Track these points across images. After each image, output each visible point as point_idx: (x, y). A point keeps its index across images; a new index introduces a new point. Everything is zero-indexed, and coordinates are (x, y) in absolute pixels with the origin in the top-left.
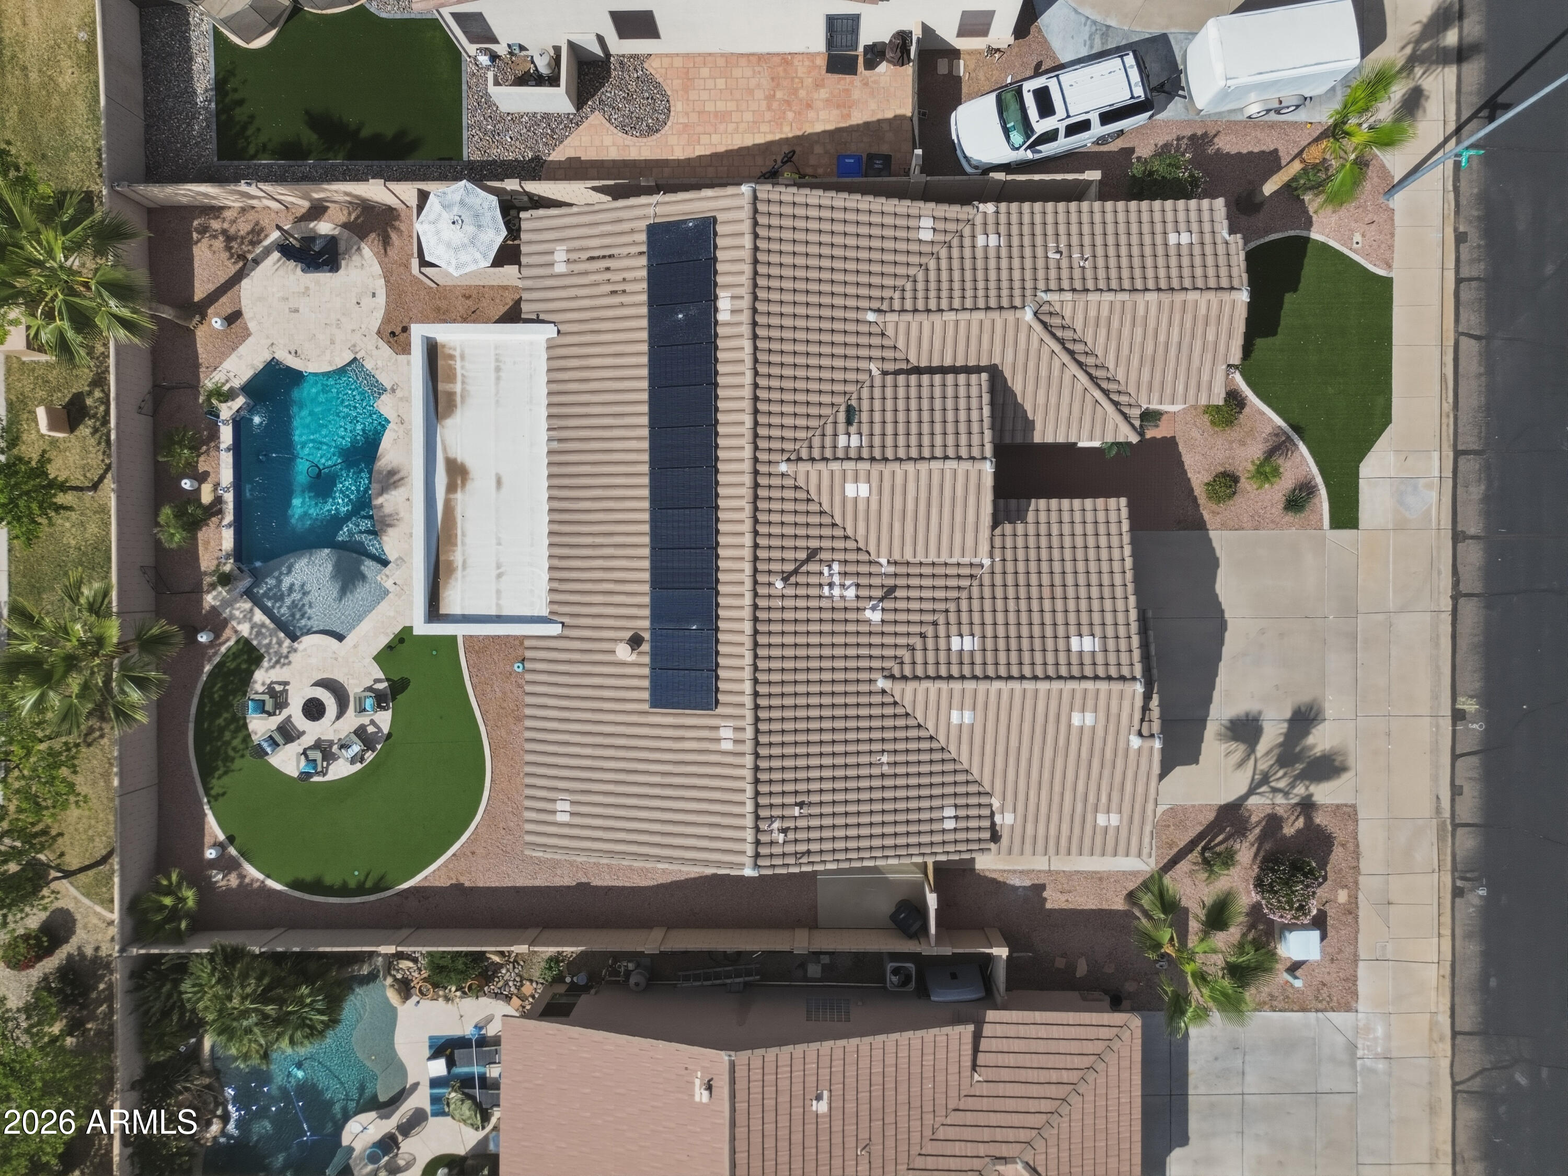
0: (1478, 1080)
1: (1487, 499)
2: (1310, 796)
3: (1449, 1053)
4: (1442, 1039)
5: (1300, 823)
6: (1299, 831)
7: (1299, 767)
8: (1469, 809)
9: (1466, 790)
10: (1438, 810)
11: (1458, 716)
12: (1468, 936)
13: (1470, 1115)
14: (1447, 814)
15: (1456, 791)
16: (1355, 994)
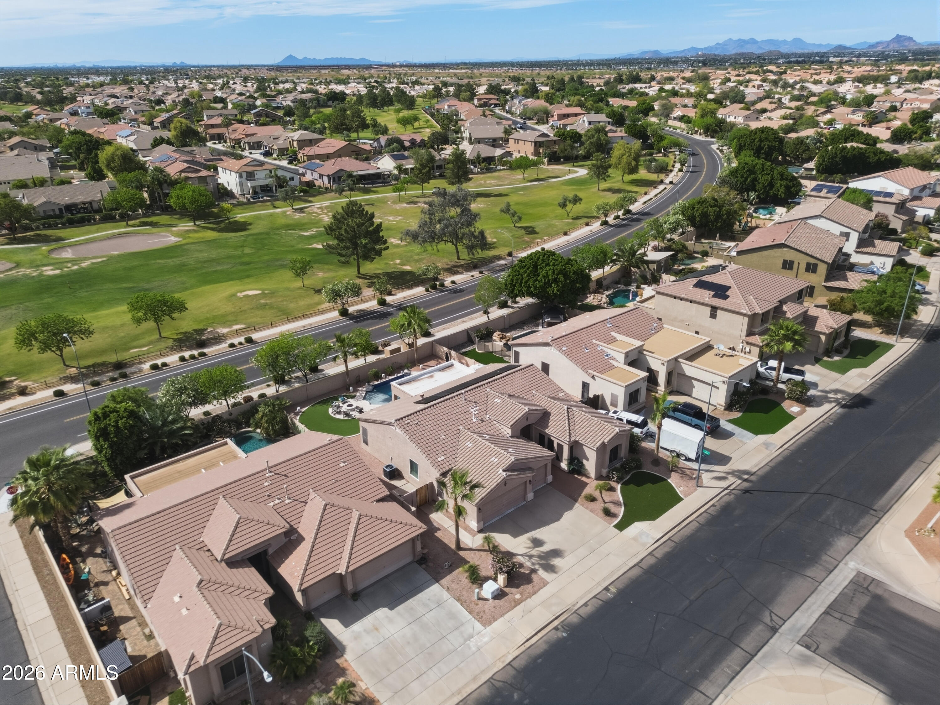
0: (501, 683)
1: (669, 553)
2: (538, 570)
3: (500, 668)
4: (503, 662)
5: (527, 572)
6: (524, 573)
7: (543, 562)
8: (585, 612)
9: (589, 608)
10: (574, 605)
11: (607, 589)
12: (546, 642)
13: (486, 691)
14: (576, 608)
15: (586, 604)
16: (490, 624)
